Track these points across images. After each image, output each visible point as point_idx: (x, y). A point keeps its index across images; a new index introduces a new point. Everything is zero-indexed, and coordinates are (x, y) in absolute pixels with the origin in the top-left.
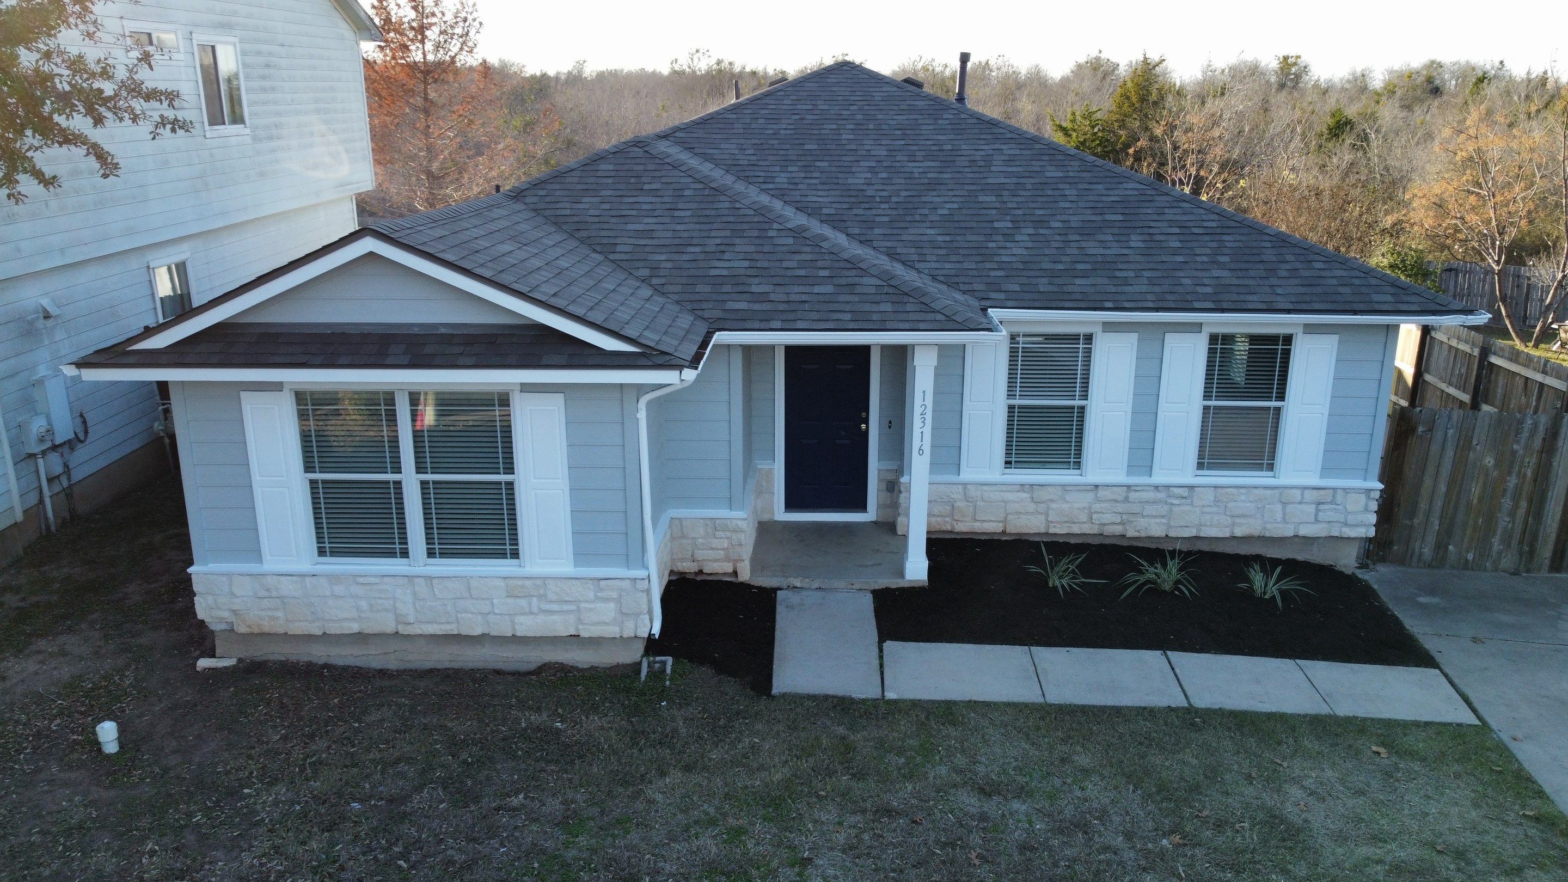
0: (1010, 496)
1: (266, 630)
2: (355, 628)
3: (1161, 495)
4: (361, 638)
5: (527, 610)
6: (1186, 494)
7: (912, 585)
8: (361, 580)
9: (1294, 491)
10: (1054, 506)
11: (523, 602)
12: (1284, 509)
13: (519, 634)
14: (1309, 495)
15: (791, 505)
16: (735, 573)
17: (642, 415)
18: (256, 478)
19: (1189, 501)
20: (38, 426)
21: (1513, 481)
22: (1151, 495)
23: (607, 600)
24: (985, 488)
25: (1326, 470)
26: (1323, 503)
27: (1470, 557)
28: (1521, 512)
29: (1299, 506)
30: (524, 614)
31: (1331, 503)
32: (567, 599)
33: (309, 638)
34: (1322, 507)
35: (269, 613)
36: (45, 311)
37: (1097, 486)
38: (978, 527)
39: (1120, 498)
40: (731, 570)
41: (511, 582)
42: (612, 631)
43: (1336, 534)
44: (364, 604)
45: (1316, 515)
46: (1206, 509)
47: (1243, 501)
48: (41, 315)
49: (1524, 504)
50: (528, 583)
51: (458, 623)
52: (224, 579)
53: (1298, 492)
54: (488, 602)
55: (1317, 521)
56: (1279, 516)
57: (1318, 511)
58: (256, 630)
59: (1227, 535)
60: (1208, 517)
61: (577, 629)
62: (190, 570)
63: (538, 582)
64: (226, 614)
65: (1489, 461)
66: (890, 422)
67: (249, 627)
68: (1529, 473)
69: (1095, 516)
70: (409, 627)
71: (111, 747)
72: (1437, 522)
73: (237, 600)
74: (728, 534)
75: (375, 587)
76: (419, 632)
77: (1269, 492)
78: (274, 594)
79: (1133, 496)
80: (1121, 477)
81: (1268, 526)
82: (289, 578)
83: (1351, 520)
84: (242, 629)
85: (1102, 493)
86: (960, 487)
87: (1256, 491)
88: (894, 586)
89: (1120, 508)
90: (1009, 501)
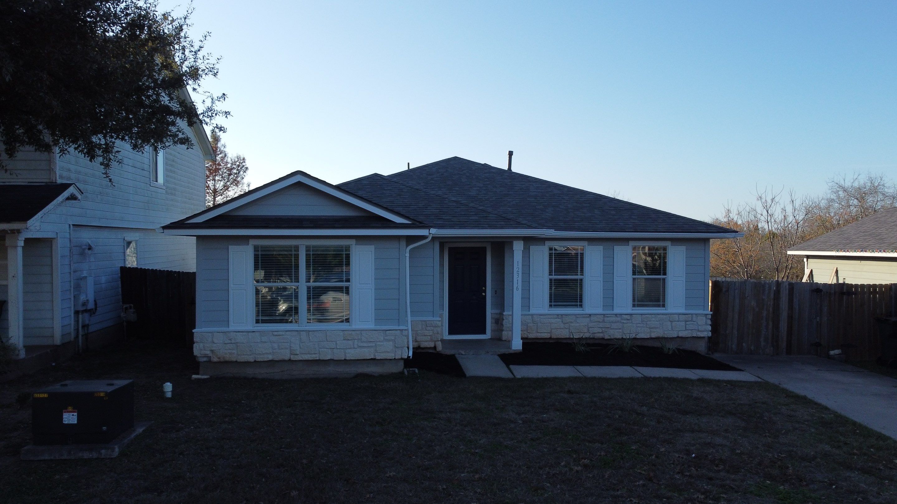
0: (553, 321)
1: (227, 359)
2: (270, 357)
3: (619, 319)
4: (272, 363)
5: (352, 346)
6: (629, 318)
7: (515, 352)
8: (276, 333)
9: (675, 315)
10: (572, 325)
11: (350, 342)
12: (671, 324)
13: (348, 358)
14: (682, 318)
15: (451, 332)
16: (435, 348)
17: (408, 255)
18: (231, 285)
19: (630, 321)
20: (83, 298)
21: (765, 313)
22: (614, 319)
23: (389, 340)
24: (541, 317)
25: (687, 306)
26: (688, 321)
27: (752, 348)
28: (770, 326)
29: (677, 323)
30: (351, 348)
31: (691, 321)
32: (371, 340)
33: (247, 364)
34: (688, 323)
35: (230, 351)
36: (90, 245)
37: (590, 315)
38: (540, 335)
39: (601, 321)
40: (433, 346)
41: (346, 332)
42: (391, 356)
43: (695, 335)
44: (276, 346)
45: (686, 327)
46: (639, 325)
47: (654, 321)
48: (87, 247)
49: (771, 323)
50: (353, 333)
51: (319, 354)
52: (210, 335)
53: (677, 316)
54: (334, 343)
55: (686, 330)
56: (670, 328)
57: (686, 325)
58: (222, 360)
59: (649, 337)
60: (639, 329)
61: (375, 355)
62: (194, 331)
63: (358, 332)
64: (208, 352)
65: (753, 303)
66: (496, 291)
67: (219, 358)
68: (771, 309)
69: (590, 329)
70: (296, 356)
71: (169, 395)
72: (736, 333)
73: (215, 345)
74: (432, 328)
75: (281, 337)
76: (301, 359)
77: (665, 316)
78: (233, 341)
79: (606, 319)
80: (600, 311)
81: (666, 332)
82: (241, 333)
83: (700, 328)
84: (215, 359)
85: (593, 318)
86: (530, 316)
87: (659, 316)
88: (507, 353)
89: (601, 325)
90: (552, 323)
